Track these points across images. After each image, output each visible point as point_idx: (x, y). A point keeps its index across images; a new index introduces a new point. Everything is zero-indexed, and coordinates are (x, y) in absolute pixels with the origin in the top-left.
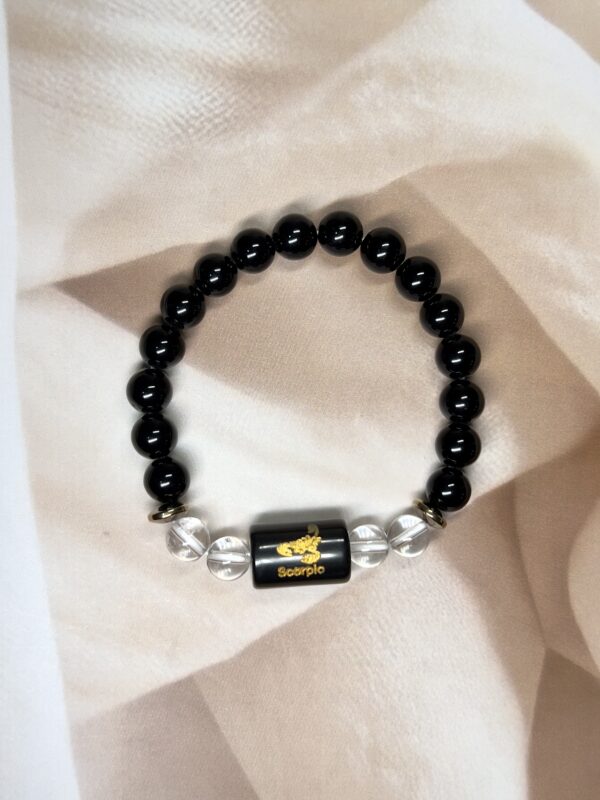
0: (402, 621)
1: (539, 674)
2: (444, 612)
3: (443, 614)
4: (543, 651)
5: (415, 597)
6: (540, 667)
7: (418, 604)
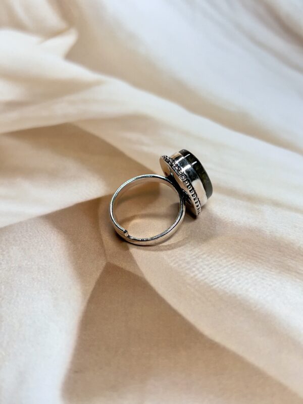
0: (12, 249)
1: (99, 274)
2: (42, 245)
3: (40, 246)
4: (104, 264)
5: (25, 239)
6: (100, 271)
7: (26, 242)
